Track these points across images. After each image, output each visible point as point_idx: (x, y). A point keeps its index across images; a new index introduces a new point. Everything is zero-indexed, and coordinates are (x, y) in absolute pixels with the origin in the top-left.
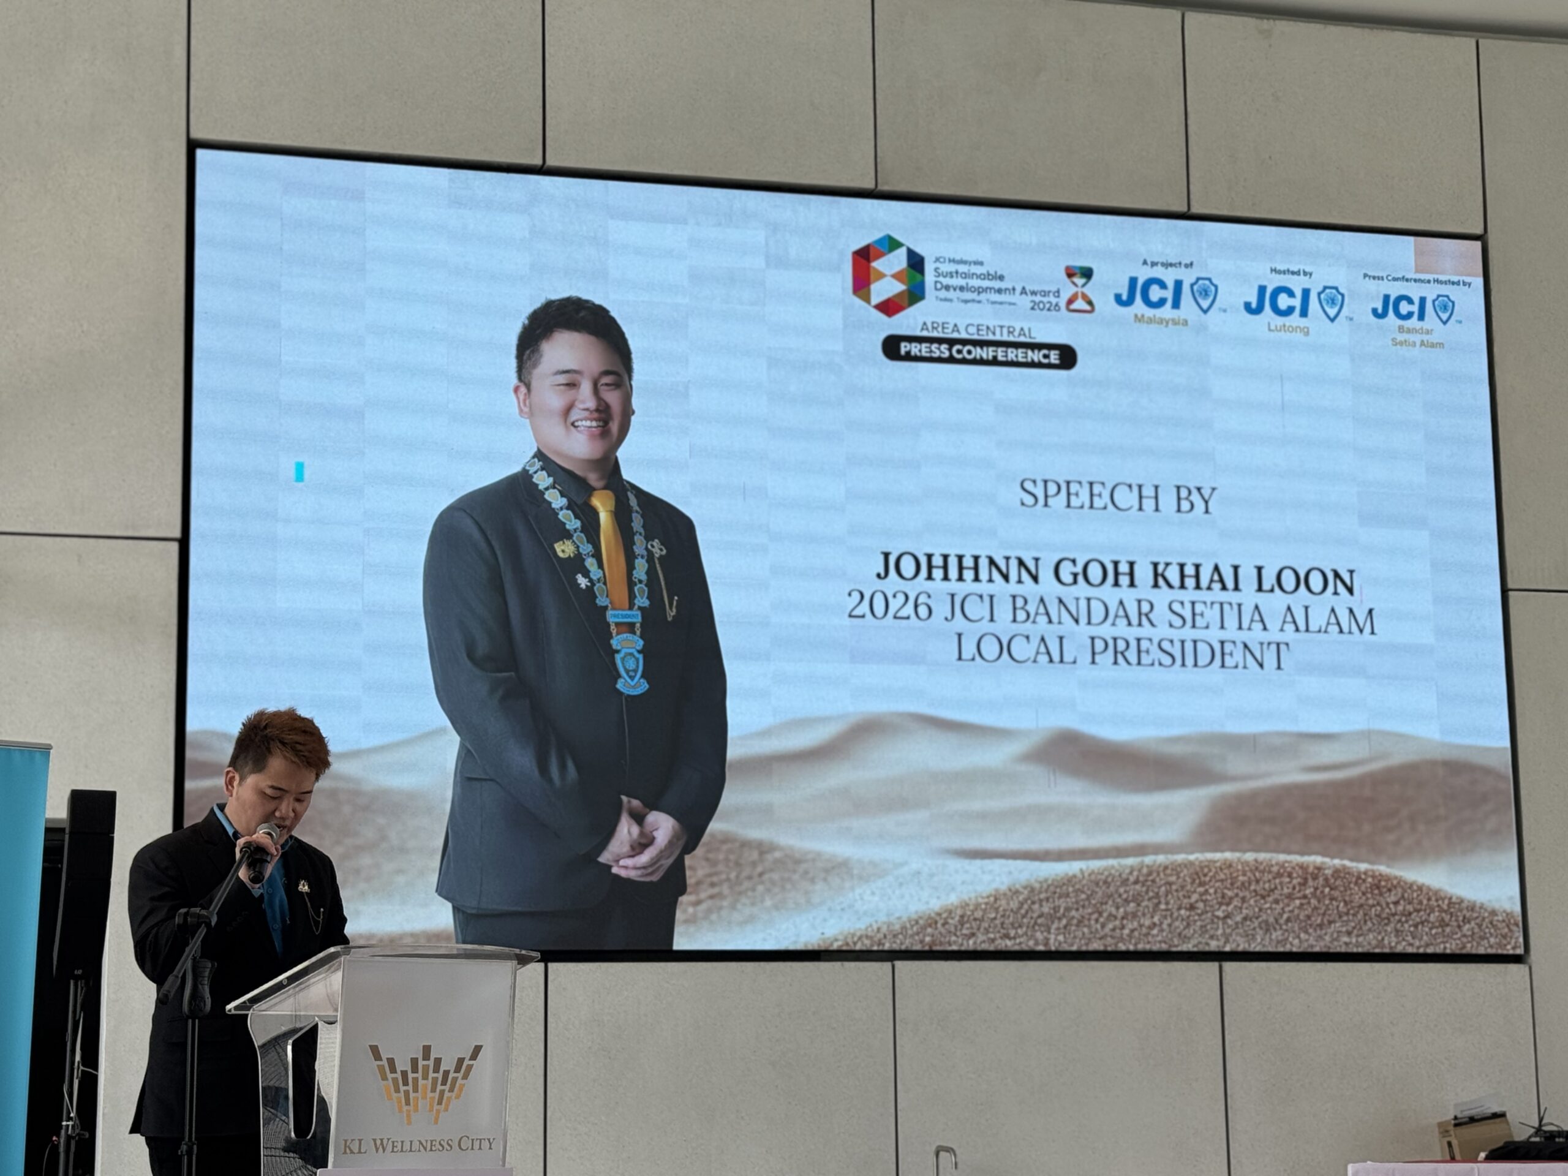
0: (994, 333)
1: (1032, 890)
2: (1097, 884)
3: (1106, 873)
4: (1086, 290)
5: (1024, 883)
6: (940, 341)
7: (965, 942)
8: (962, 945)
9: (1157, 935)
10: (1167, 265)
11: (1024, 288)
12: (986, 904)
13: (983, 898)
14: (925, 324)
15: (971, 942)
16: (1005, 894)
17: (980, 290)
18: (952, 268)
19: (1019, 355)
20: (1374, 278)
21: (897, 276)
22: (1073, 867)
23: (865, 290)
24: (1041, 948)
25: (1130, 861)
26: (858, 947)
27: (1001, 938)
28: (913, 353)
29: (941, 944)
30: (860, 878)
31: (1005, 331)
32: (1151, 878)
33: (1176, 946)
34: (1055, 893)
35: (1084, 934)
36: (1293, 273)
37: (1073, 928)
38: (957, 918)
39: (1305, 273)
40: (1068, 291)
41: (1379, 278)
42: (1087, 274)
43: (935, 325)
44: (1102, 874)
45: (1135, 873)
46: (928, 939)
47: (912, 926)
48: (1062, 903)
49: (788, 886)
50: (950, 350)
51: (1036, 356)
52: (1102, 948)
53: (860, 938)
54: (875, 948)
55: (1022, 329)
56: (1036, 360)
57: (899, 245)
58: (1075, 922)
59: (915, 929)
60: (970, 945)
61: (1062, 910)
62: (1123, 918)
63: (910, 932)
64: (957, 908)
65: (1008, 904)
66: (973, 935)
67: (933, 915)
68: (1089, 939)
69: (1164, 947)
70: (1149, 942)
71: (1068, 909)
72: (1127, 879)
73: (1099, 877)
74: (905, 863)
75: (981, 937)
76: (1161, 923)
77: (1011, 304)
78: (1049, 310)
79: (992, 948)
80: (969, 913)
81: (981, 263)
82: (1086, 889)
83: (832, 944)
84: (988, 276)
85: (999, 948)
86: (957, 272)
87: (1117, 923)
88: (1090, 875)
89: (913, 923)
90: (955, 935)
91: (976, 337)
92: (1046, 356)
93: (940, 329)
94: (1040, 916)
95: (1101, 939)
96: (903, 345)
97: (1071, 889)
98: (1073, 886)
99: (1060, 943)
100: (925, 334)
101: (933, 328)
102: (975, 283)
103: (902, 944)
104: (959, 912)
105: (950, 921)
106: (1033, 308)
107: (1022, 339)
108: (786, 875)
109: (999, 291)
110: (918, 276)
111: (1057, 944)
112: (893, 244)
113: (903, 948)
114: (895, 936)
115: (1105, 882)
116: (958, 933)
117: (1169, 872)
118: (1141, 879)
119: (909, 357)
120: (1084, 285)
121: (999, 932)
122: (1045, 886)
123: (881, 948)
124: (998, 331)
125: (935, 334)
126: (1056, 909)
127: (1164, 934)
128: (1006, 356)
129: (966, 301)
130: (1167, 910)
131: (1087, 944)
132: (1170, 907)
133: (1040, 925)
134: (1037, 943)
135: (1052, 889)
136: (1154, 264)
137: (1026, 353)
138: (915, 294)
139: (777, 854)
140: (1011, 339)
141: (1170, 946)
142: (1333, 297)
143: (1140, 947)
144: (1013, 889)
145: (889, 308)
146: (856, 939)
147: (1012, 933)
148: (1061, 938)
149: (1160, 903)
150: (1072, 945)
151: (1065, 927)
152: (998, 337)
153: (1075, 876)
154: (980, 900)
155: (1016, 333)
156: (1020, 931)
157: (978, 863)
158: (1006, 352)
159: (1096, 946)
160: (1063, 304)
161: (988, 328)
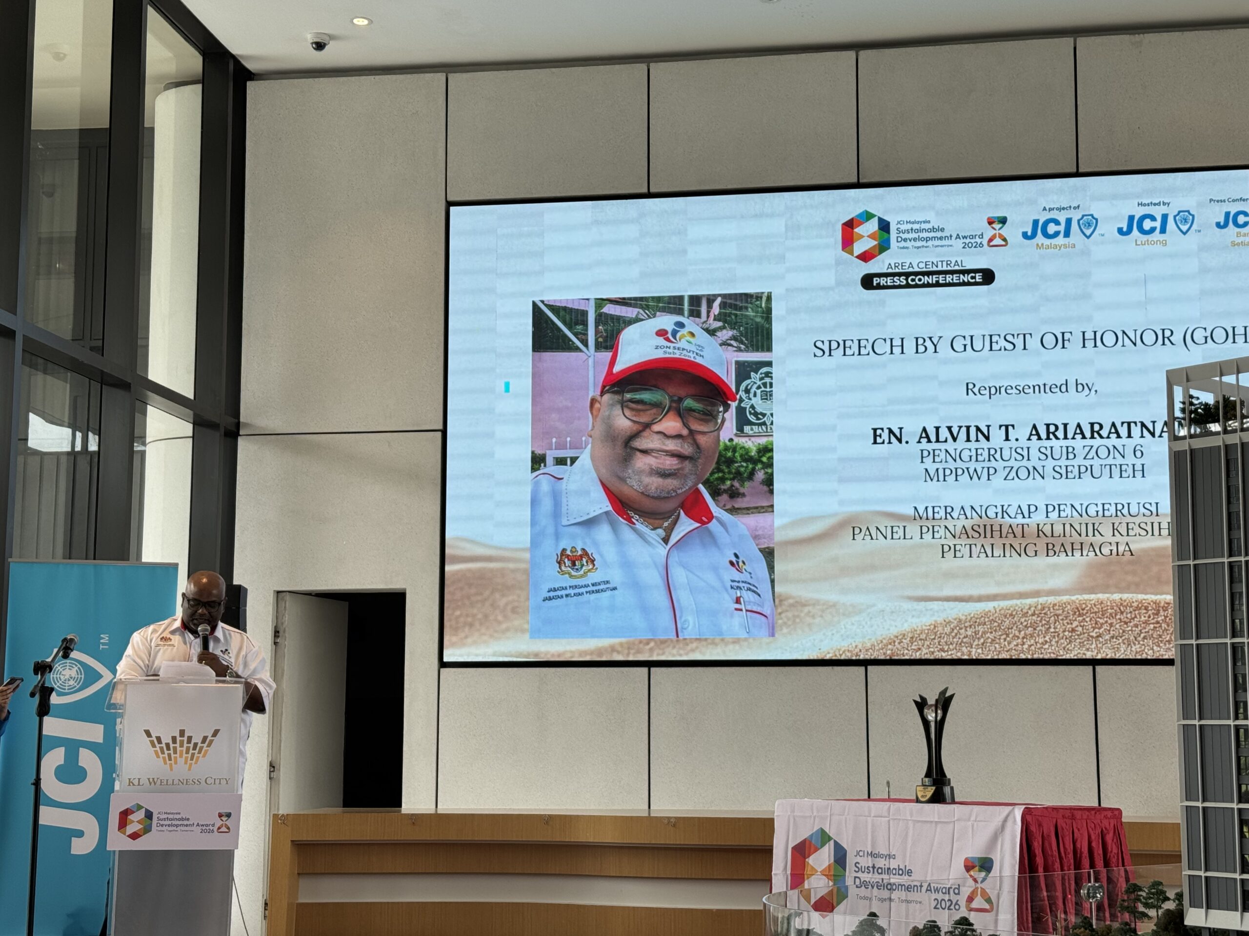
0: (937, 267)
1: (960, 621)
2: (1005, 616)
3: (1012, 609)
4: (1001, 232)
5: (956, 616)
6: (899, 275)
7: (914, 654)
8: (912, 655)
9: (1048, 649)
10: (1060, 209)
11: (958, 235)
12: (928, 630)
13: (926, 626)
14: (890, 264)
15: (918, 654)
16: (941, 624)
17: (927, 239)
18: (909, 226)
19: (955, 278)
20: (1218, 201)
21: (872, 236)
22: (989, 606)
23: (850, 247)
24: (966, 657)
25: (1029, 601)
26: (843, 657)
27: (938, 651)
28: (881, 284)
29: (898, 655)
30: (844, 614)
31: (945, 264)
32: (1043, 612)
33: (1062, 656)
34: (976, 622)
35: (996, 648)
36: (1155, 204)
37: (988, 644)
38: (908, 639)
39: (1164, 204)
40: (989, 233)
41: (1221, 201)
42: (1003, 221)
43: (897, 265)
44: (1009, 609)
45: (1033, 609)
46: (889, 652)
47: (879, 644)
48: (981, 629)
49: (798, 620)
50: (907, 280)
51: (966, 278)
52: (1008, 657)
53: (844, 652)
54: (854, 658)
55: (956, 261)
56: (966, 280)
57: (873, 216)
58: (990, 640)
59: (880, 646)
60: (917, 656)
61: (980, 634)
62: (1023, 638)
63: (877, 648)
64: (908, 632)
65: (944, 630)
66: (919, 649)
67: (892, 637)
68: (999, 652)
69: (1053, 656)
70: (1042, 653)
71: (984, 633)
72: (1027, 612)
73: (1007, 611)
74: (874, 605)
75: (925, 651)
76: (1051, 641)
77: (948, 246)
78: (975, 247)
79: (932, 657)
80: (916, 636)
81: (929, 222)
82: (997, 620)
83: (826, 656)
84: (933, 230)
85: (937, 657)
86: (912, 229)
87: (1020, 641)
88: (1000, 610)
89: (879, 642)
90: (907, 649)
91: (924, 270)
92: (972, 278)
93: (900, 267)
94: (965, 637)
95: (1007, 651)
96: (875, 279)
97: (987, 620)
98: (988, 618)
99: (979, 654)
100: (890, 271)
101: (895, 266)
102: (925, 235)
103: (871, 655)
104: (910, 635)
105: (904, 641)
106: (964, 247)
107: (957, 268)
108: (796, 613)
109: (941, 238)
110: (886, 235)
111: (977, 655)
112: (868, 216)
113: (872, 657)
114: (867, 650)
115: (1011, 615)
116: (909, 648)
117: (1057, 607)
118: (1037, 612)
119: (879, 287)
120: (1000, 229)
121: (937, 647)
122: (969, 618)
123: (858, 658)
124: (940, 264)
125: (897, 270)
126: (976, 633)
127: (1053, 648)
128: (945, 280)
129: (918, 248)
130: (1055, 632)
131: (998, 655)
132: (1057, 630)
133: (965, 643)
134: (963, 654)
135: (974, 619)
136: (1051, 209)
137: (959, 277)
138: (883, 247)
139: (791, 601)
140: (949, 268)
141: (1057, 655)
142: (1186, 218)
143: (1036, 656)
144: (947, 621)
145: (865, 257)
146: (841, 652)
147: (946, 648)
148: (980, 651)
149: (1050, 627)
150: (988, 655)
151: (983, 644)
152: (940, 268)
153: (990, 611)
154: (924, 628)
155: (952, 265)
156: (951, 647)
157: (923, 603)
158: (945, 277)
159: (1004, 656)
160: (985, 242)
161: (933, 263)
